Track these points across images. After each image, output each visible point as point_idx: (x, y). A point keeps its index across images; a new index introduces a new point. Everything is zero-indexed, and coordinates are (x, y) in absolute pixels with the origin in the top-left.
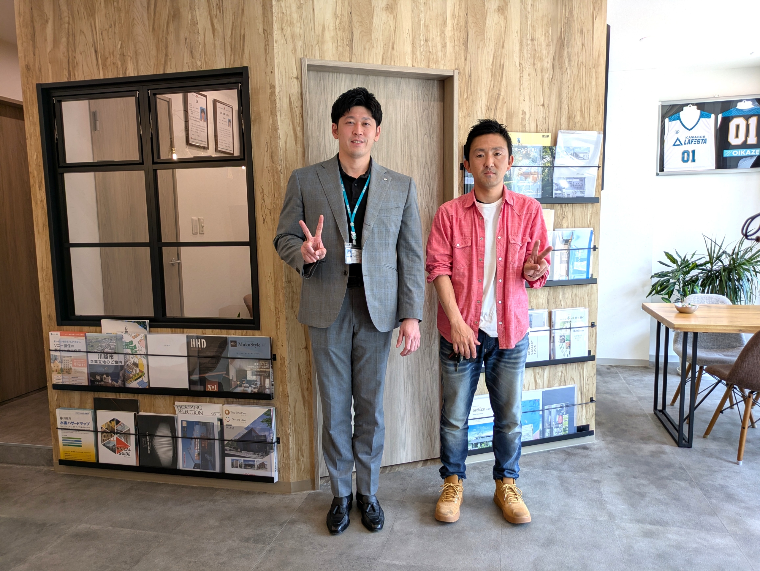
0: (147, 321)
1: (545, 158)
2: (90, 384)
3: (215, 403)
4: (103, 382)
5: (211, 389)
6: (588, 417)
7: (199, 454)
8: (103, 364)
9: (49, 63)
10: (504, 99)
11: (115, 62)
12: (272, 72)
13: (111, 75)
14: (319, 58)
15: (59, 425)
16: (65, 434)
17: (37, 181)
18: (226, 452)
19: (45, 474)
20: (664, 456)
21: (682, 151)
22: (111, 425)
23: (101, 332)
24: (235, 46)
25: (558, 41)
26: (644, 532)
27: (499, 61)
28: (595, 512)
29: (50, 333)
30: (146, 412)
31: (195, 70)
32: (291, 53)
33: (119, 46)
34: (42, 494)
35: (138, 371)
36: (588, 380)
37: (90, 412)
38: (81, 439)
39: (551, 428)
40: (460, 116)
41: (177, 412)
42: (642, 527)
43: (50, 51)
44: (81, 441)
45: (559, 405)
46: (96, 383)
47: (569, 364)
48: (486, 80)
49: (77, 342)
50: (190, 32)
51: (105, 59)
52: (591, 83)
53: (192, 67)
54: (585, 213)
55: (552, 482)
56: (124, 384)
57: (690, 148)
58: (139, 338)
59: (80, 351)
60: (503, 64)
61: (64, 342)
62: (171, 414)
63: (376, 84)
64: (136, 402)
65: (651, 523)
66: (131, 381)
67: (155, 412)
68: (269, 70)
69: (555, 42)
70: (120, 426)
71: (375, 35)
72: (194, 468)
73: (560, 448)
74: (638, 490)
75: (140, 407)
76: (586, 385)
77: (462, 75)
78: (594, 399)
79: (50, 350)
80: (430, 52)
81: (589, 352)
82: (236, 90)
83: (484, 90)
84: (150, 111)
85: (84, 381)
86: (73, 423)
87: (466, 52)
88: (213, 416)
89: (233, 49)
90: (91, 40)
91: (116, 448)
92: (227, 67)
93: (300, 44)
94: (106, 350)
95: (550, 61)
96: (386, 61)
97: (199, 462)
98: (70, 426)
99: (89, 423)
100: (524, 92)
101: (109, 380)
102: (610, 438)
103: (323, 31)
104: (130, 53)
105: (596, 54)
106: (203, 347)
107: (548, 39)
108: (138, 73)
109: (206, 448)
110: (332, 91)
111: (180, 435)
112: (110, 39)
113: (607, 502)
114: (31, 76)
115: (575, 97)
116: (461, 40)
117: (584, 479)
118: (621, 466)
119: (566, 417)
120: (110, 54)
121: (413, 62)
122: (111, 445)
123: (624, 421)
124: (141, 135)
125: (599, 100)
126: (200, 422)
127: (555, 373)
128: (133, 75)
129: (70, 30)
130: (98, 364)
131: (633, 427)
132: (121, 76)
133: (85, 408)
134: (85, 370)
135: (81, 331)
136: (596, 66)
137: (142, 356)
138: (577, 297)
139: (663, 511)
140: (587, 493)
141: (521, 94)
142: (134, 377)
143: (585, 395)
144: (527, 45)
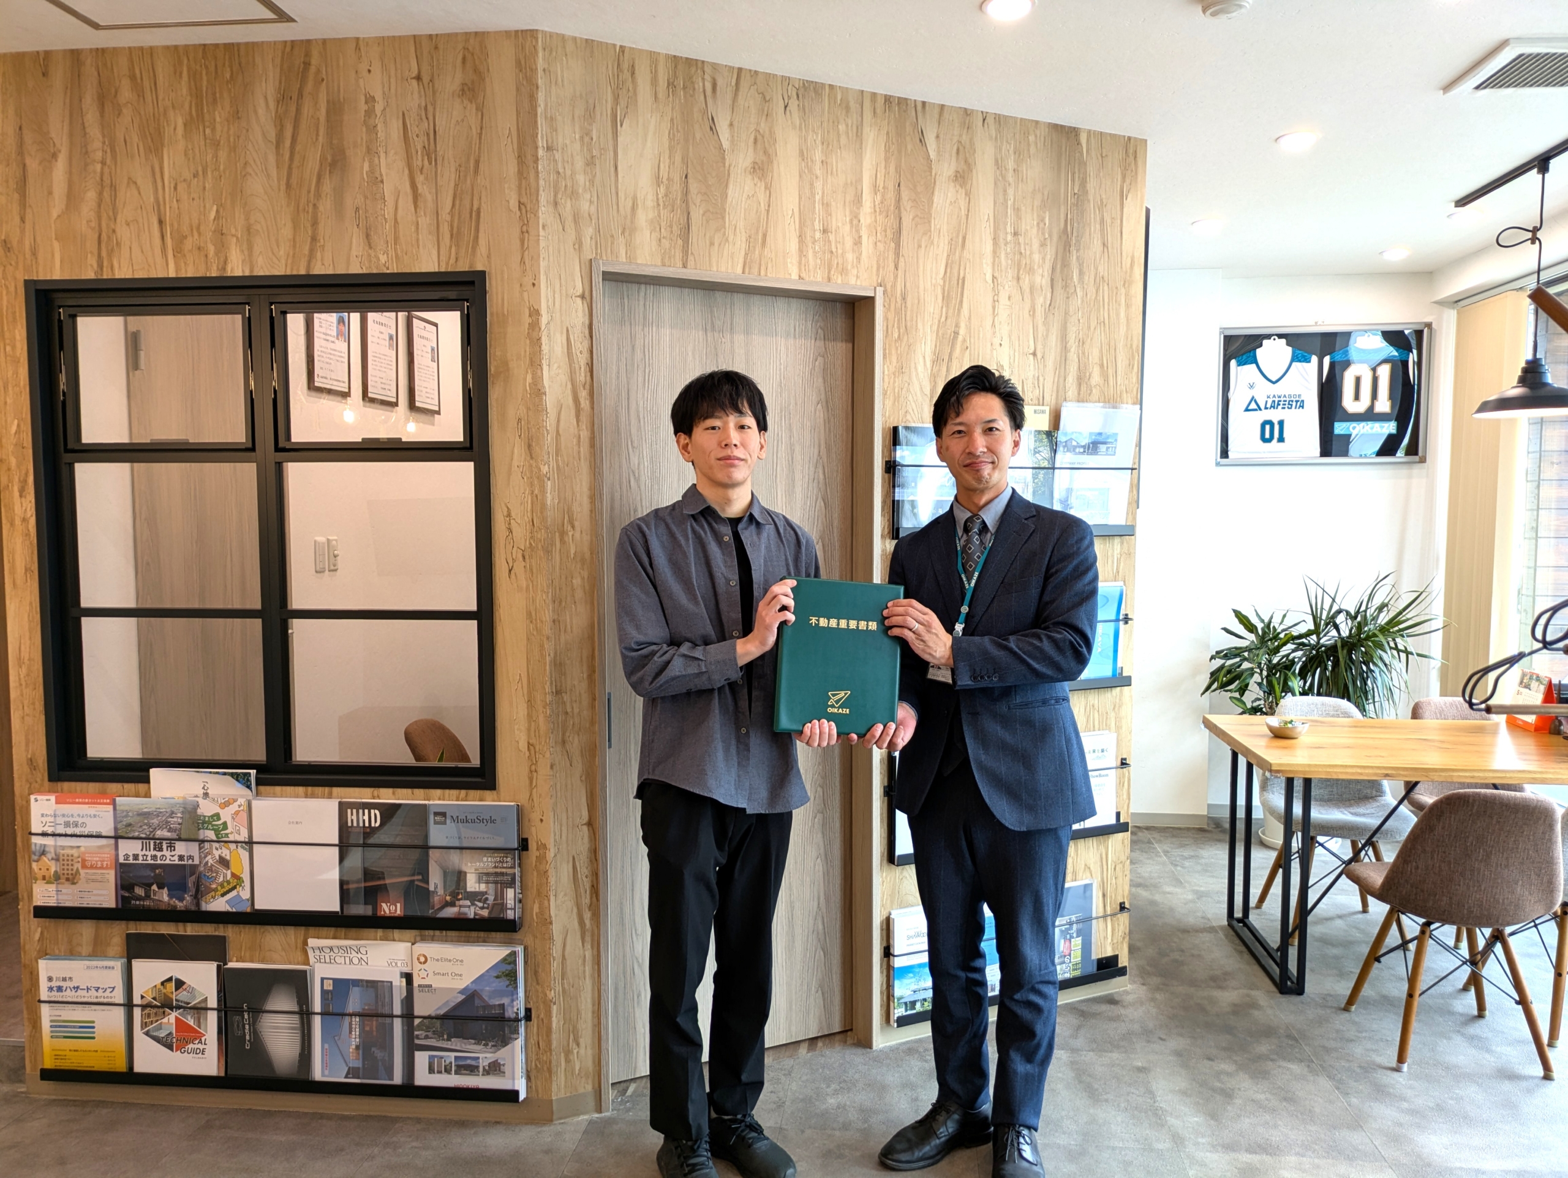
0: (253, 772)
1: (1039, 452)
2: (120, 906)
3: (394, 940)
4: (151, 899)
5: (387, 911)
6: (1115, 941)
7: (357, 1047)
8: (152, 862)
9: (56, 239)
10: (964, 340)
11: (202, 245)
12: (534, 285)
13: (191, 270)
14: (624, 260)
15: (44, 995)
16: (58, 1013)
17: (16, 479)
18: (417, 1042)
20: (1256, 1013)
21: (1261, 421)
22: (164, 991)
23: (148, 795)
24: (459, 229)
25: (1060, 237)
26: (1239, 1169)
27: (955, 271)
28: (1147, 1132)
29: (32, 797)
30: (243, 961)
31: (375, 271)
32: (572, 249)
33: (213, 214)
34: (10, 1148)
35: (229, 877)
36: (1115, 869)
37: (118, 965)
38: (93, 1022)
40: (886, 372)
41: (312, 960)
42: (1234, 1159)
43: (59, 216)
44: (93, 1027)
46: (133, 902)
47: (1082, 840)
48: (932, 307)
49: (95, 816)
50: (366, 197)
51: (179, 240)
52: (1118, 315)
53: (367, 265)
54: (1109, 554)
55: (1060, 1075)
56: (198, 904)
57: (1274, 415)
58: (234, 808)
59: (99, 836)
60: (964, 278)
61: (63, 815)
62: (298, 964)
63: (728, 306)
64: (222, 941)
65: (1250, 1150)
66: (213, 897)
67: (262, 961)
68: (529, 281)
69: (1055, 238)
70: (185, 993)
71: (731, 218)
72: (346, 1077)
73: (1066, 1004)
74: (1218, 1084)
75: (231, 952)
76: (1111, 879)
77: (890, 296)
78: (1127, 905)
79: (31, 834)
80: (832, 252)
81: (1118, 814)
82: (458, 313)
83: (929, 324)
84: (273, 345)
85: (105, 897)
86: (77, 988)
87: (897, 254)
88: (390, 968)
89: (456, 236)
90: (152, 199)
91: (174, 1040)
92: (443, 270)
93: (589, 232)
94: (159, 833)
95: (1046, 274)
96: (750, 268)
97: (358, 1064)
98: (69, 995)
99: (114, 988)
100: (1000, 329)
101: (164, 896)
102: (1155, 978)
103: (634, 208)
104: (236, 230)
105: (1127, 262)
106: (373, 825)
107: (1043, 234)
108: (251, 270)
109: (375, 1033)
110: (645, 318)
111: (317, 1007)
112: (193, 199)
113: (1166, 1111)
114: (13, 263)
115: (1091, 339)
116: (888, 230)
117: (1118, 1065)
118: (1181, 1035)
119: (1077, 942)
120: (192, 230)
121: (800, 270)
122: (162, 1034)
123: (1175, 942)
124: (251, 392)
125: (1131, 345)
126: (362, 981)
128: (240, 274)
129: (106, 177)
130: (140, 862)
131: (1193, 955)
132: (214, 275)
133: (104, 956)
134: (111, 875)
135: (103, 794)
136: (1127, 283)
137: (240, 845)
138: (1096, 712)
139: (1268, 1124)
140: (1128, 1094)
141: (994, 333)
142: (219, 888)
143: (1111, 897)
144: (1006, 244)
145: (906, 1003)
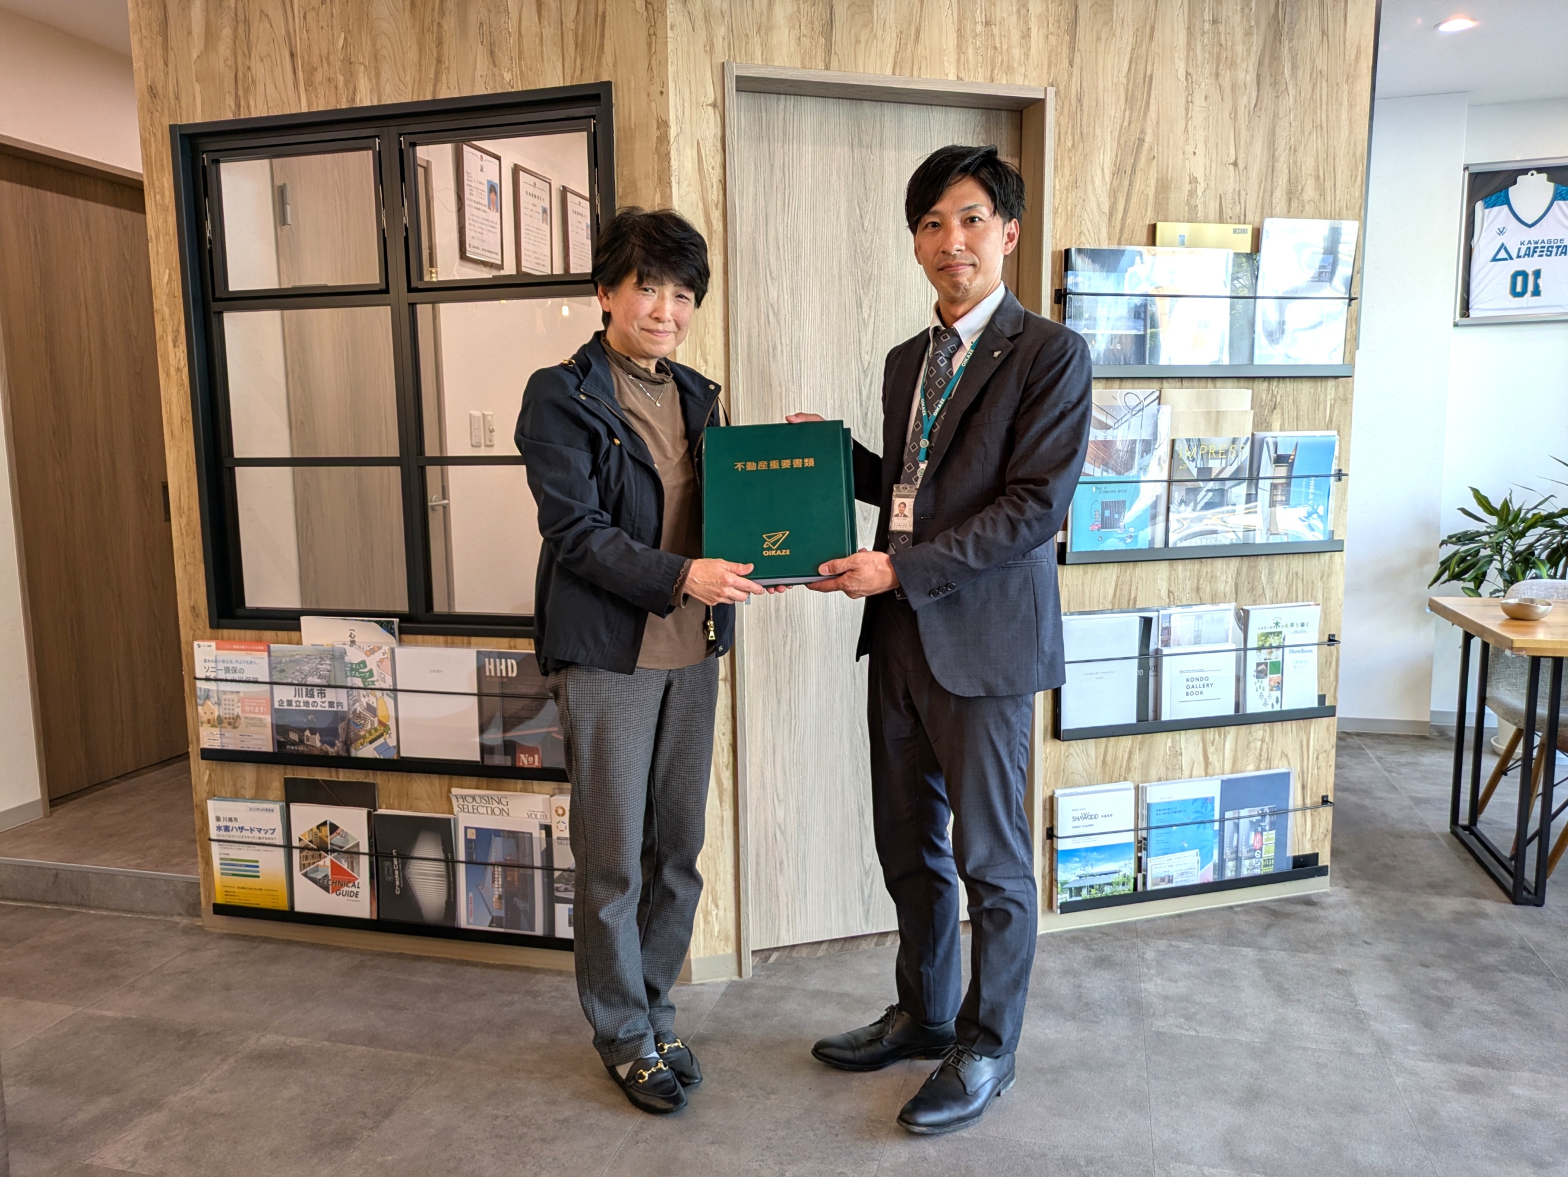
0: (396, 620)
1: (1237, 278)
2: (276, 750)
3: (534, 792)
4: (305, 744)
5: (526, 763)
6: (1315, 838)
7: (500, 897)
8: (305, 708)
9: (197, 81)
10: (1151, 149)
11: (332, 76)
12: (662, 93)
13: (323, 102)
14: (760, 63)
15: (214, 833)
16: (226, 851)
17: (170, 330)
18: (557, 894)
19: (187, 931)
20: (1483, 922)
21: (1512, 272)
22: (320, 834)
23: (300, 642)
24: (583, 37)
25: (1269, 24)
26: (1458, 1081)
27: (1141, 67)
28: (1346, 1035)
29: (196, 643)
30: (392, 809)
31: (500, 91)
32: (703, 52)
33: (341, 42)
34: (182, 973)
35: (376, 724)
36: (1317, 758)
37: (277, 807)
38: (257, 862)
39: (1238, 860)
40: (1057, 187)
41: (456, 809)
42: (1452, 1070)
43: (198, 57)
44: (258, 867)
45: (1256, 810)
46: (288, 747)
47: (1279, 724)
48: (1113, 109)
49: (251, 662)
50: (490, 11)
51: (311, 72)
52: (1338, 117)
53: (492, 85)
54: (1321, 399)
55: (1245, 972)
56: (348, 751)
57: (1529, 265)
58: (378, 655)
59: (256, 682)
60: (1151, 75)
61: (223, 661)
62: (444, 813)
63: (878, 118)
64: (371, 788)
65: (1472, 1062)
66: (362, 744)
67: (410, 810)
68: (656, 88)
69: (1263, 25)
70: (338, 837)
71: (880, 12)
72: (490, 926)
73: (1255, 903)
74: (1434, 992)
75: (381, 796)
76: (1313, 769)
77: (1062, 97)
78: (1331, 799)
79: (195, 678)
80: (995, 48)
81: (1322, 698)
82: (585, 133)
83: (1109, 130)
84: (403, 180)
85: (264, 742)
86: (241, 829)
87: (1072, 48)
88: (530, 820)
89: (580, 46)
90: (283, 32)
91: (330, 882)
92: (568, 84)
93: (721, 31)
94: (311, 680)
95: (1251, 69)
96: (901, 69)
97: (502, 914)
98: (235, 835)
99: (274, 830)
100: (1194, 135)
101: (316, 741)
102: (1361, 882)
103: (771, 4)
104: (364, 58)
105: (1351, 53)
106: (510, 675)
107: (1249, 21)
108: (379, 100)
109: (516, 883)
110: (784, 134)
111: (461, 855)
112: (322, 28)
113: (1370, 1015)
114: (160, 109)
115: (1305, 147)
116: (1062, 21)
117: (1314, 966)
118: (1391, 940)
119: (1270, 836)
120: (322, 61)
121: (958, 69)
122: (319, 876)
123: (1386, 847)
124: (384, 230)
125: (1354, 153)
126: (503, 831)
127: (1249, 743)
128: (369, 104)
129: (240, 12)
130: (294, 708)
131: (1407, 861)
132: (344, 107)
133: (265, 799)
134: (268, 719)
135: (259, 641)
136: (1351, 78)
137: (385, 692)
138: (1300, 580)
139: (1496, 1037)
140: (1325, 996)
141: (1187, 140)
142: (367, 735)
143: (1312, 789)
144: (1203, 34)
145: (1070, 889)
